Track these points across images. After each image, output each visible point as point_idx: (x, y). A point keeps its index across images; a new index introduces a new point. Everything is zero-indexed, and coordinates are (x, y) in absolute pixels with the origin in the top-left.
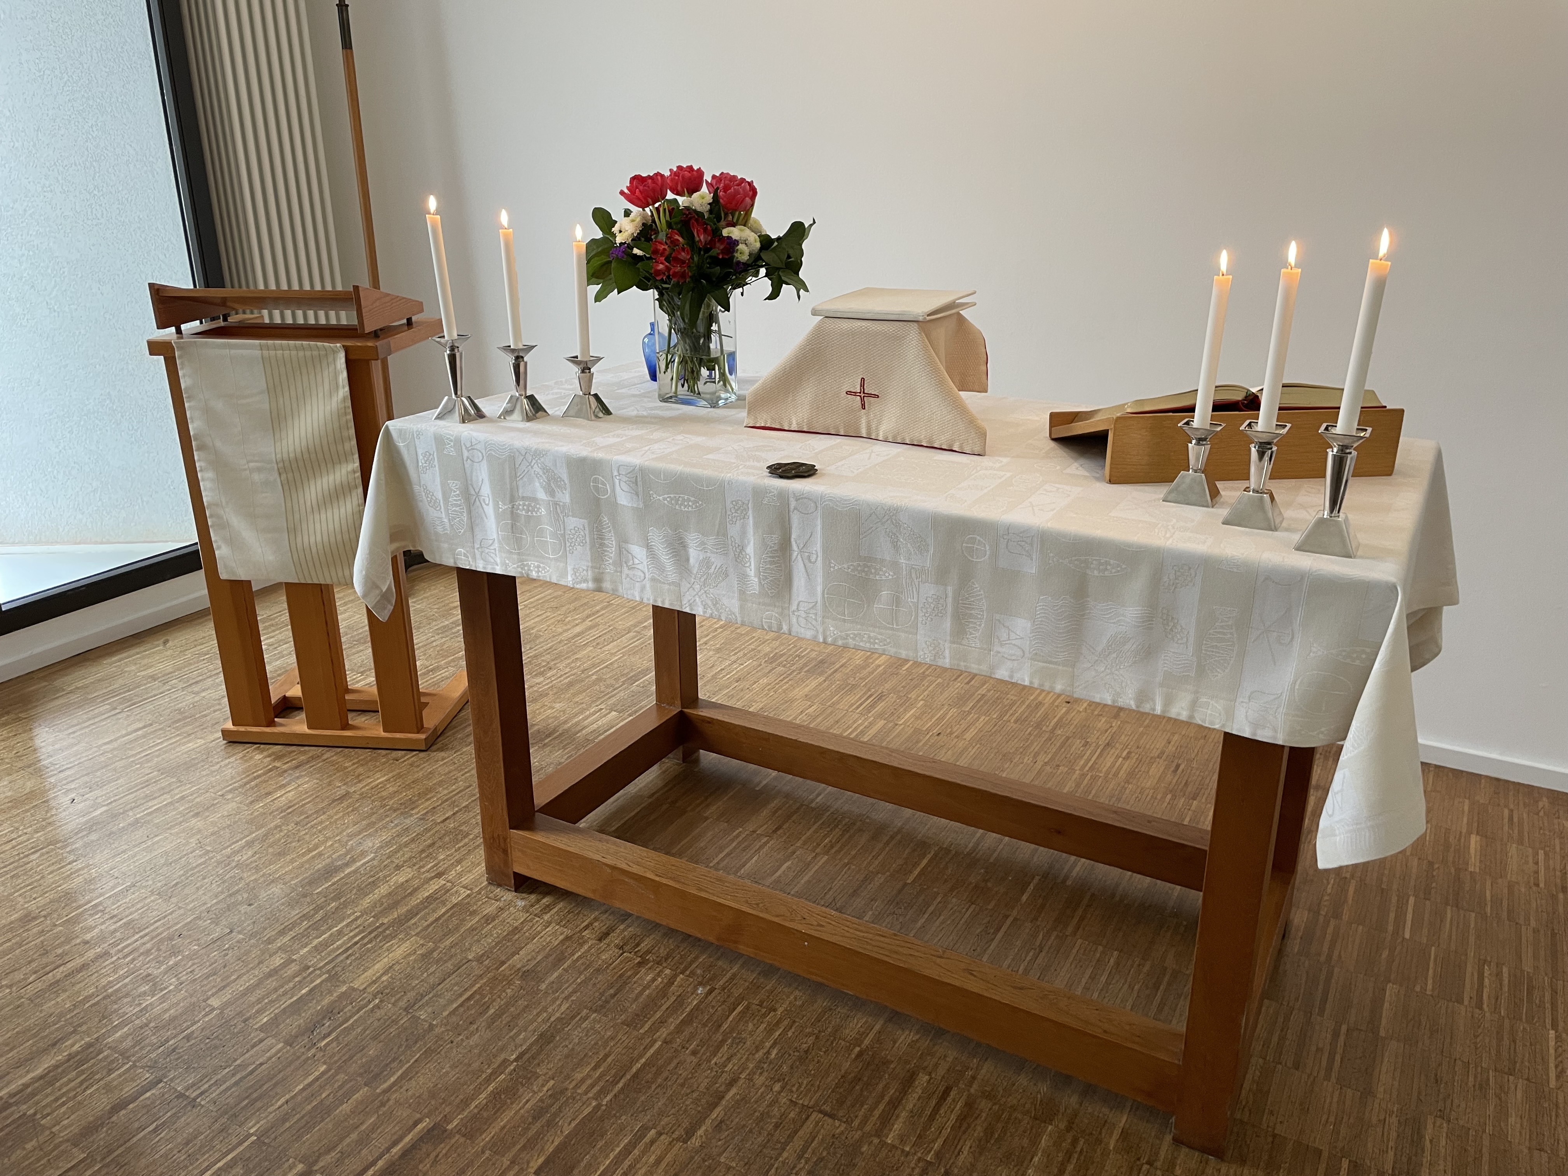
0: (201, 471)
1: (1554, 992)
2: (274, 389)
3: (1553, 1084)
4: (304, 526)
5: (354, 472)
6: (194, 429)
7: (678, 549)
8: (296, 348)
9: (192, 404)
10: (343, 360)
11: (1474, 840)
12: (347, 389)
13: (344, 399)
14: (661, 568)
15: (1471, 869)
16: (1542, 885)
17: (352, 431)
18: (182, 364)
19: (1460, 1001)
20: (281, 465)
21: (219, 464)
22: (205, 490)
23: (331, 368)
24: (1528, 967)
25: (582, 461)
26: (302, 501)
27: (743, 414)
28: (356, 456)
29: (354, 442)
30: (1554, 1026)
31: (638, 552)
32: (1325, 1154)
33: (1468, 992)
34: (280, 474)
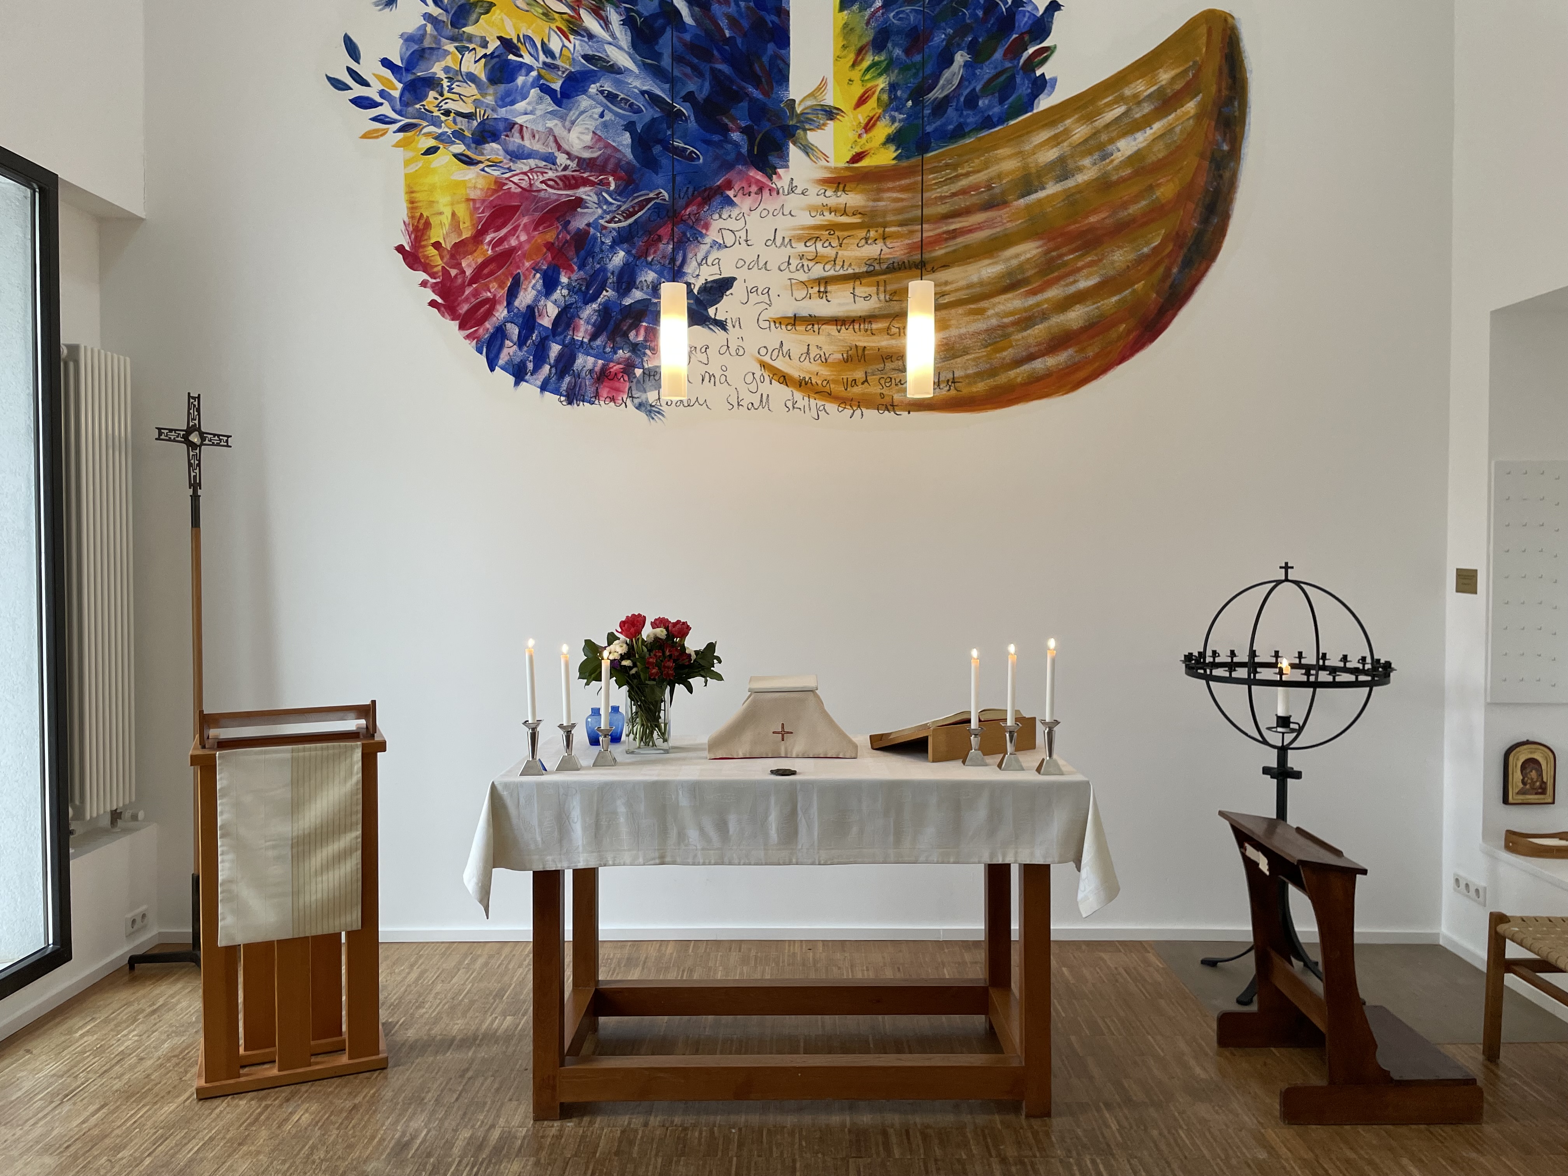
0: (222, 854)
1: (1140, 1021)
2: (296, 782)
3: (1162, 1054)
4: (307, 887)
5: (357, 838)
6: (222, 820)
7: (722, 827)
8: (322, 749)
9: (224, 800)
10: (360, 754)
11: (1064, 969)
12: (360, 775)
13: (357, 783)
14: (708, 840)
15: (1071, 982)
16: (1106, 981)
17: (360, 807)
18: (221, 770)
19: (1104, 1035)
20: (295, 841)
21: (240, 847)
22: (223, 870)
23: (348, 761)
24: (1122, 1014)
25: (655, 784)
26: (307, 868)
27: (706, 754)
28: (360, 826)
29: (360, 815)
30: (1149, 1034)
31: (693, 834)
32: (1090, 1103)
33: (1105, 1031)
34: (292, 848)
